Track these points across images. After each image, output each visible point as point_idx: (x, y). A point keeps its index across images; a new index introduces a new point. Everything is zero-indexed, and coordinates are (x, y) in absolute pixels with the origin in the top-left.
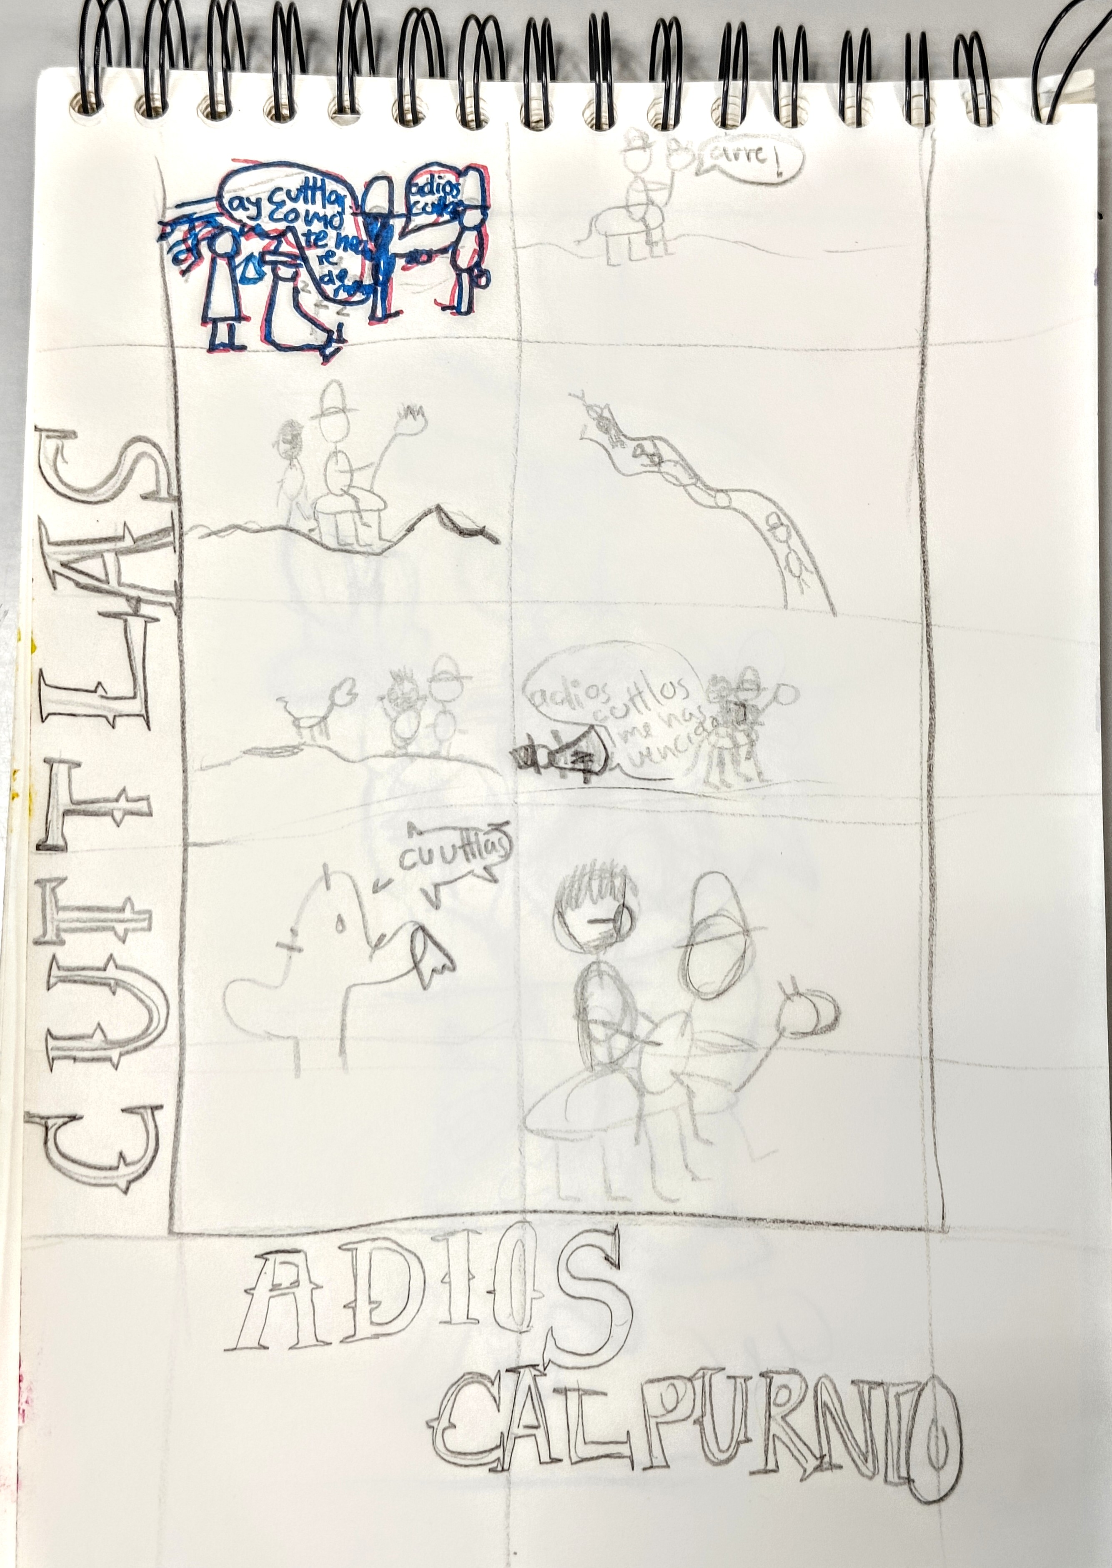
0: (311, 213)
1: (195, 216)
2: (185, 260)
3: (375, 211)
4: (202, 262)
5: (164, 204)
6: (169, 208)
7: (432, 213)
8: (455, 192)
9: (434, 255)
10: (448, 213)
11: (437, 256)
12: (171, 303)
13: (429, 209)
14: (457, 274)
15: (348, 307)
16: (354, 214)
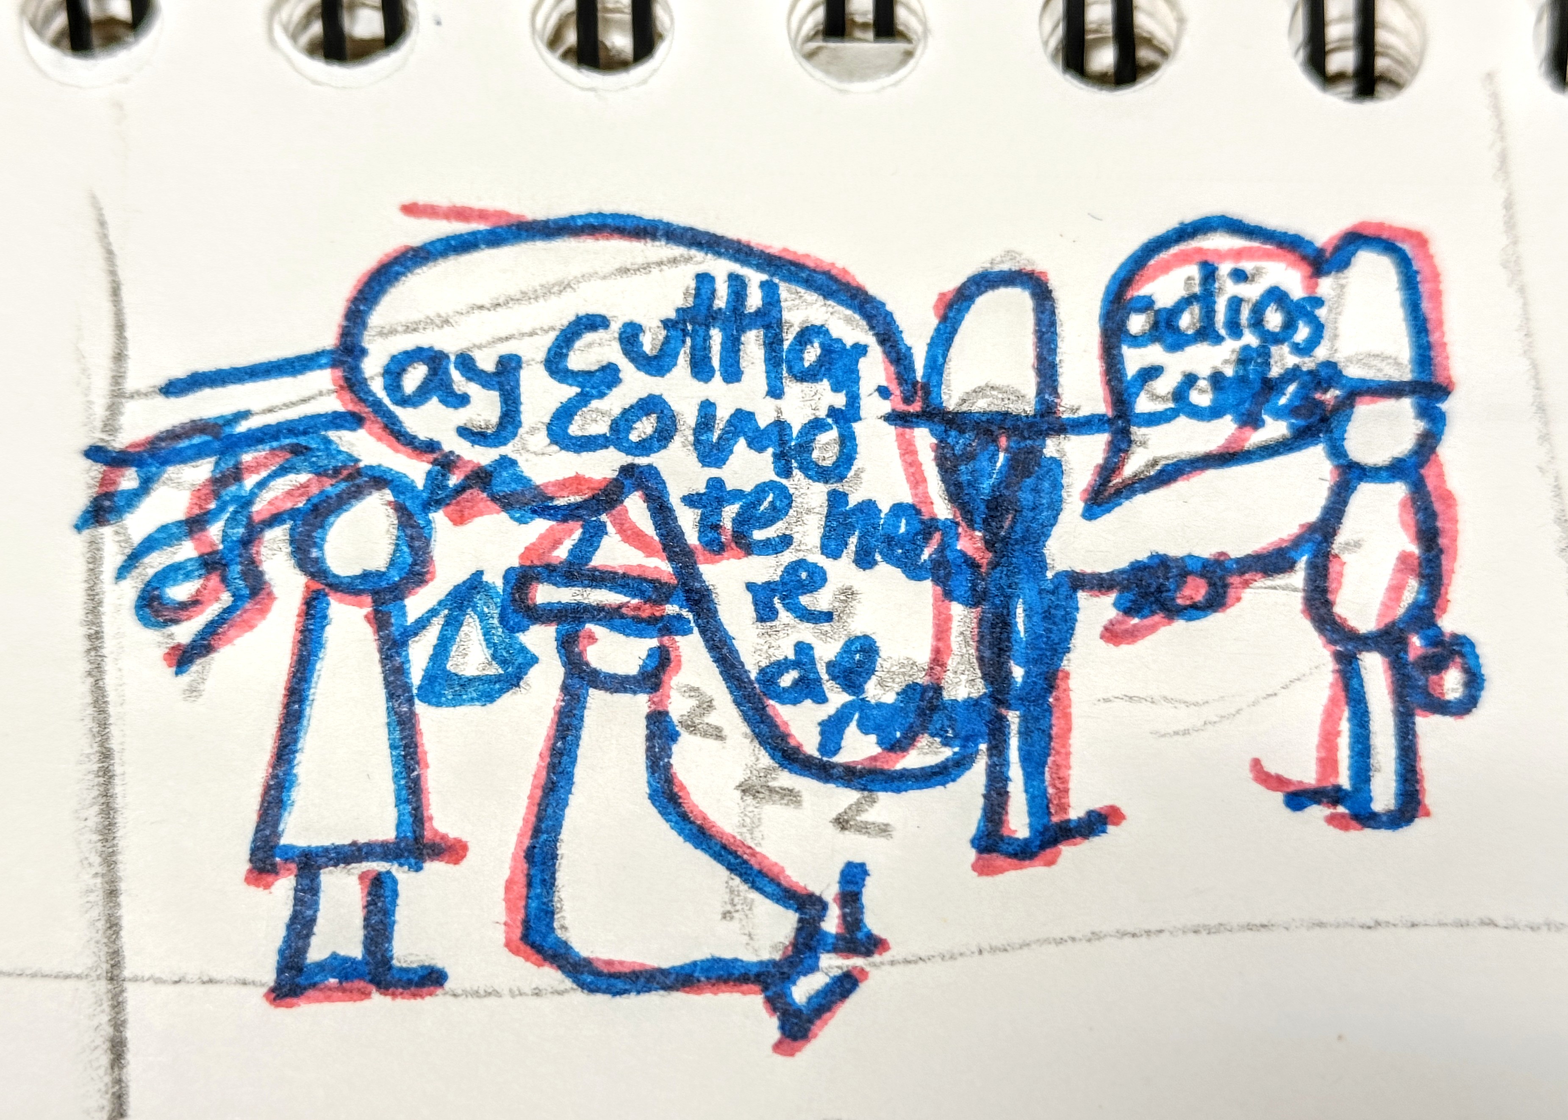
0: (723, 414)
1: (242, 427)
2: (195, 603)
3: (981, 405)
4: (263, 611)
5: (118, 379)
6: (136, 395)
7: (1214, 413)
8: (1303, 333)
9: (1235, 580)
10: (1278, 414)
11: (1246, 584)
12: (118, 789)
13: (1201, 398)
14: (1339, 657)
15: (884, 798)
16: (897, 418)
